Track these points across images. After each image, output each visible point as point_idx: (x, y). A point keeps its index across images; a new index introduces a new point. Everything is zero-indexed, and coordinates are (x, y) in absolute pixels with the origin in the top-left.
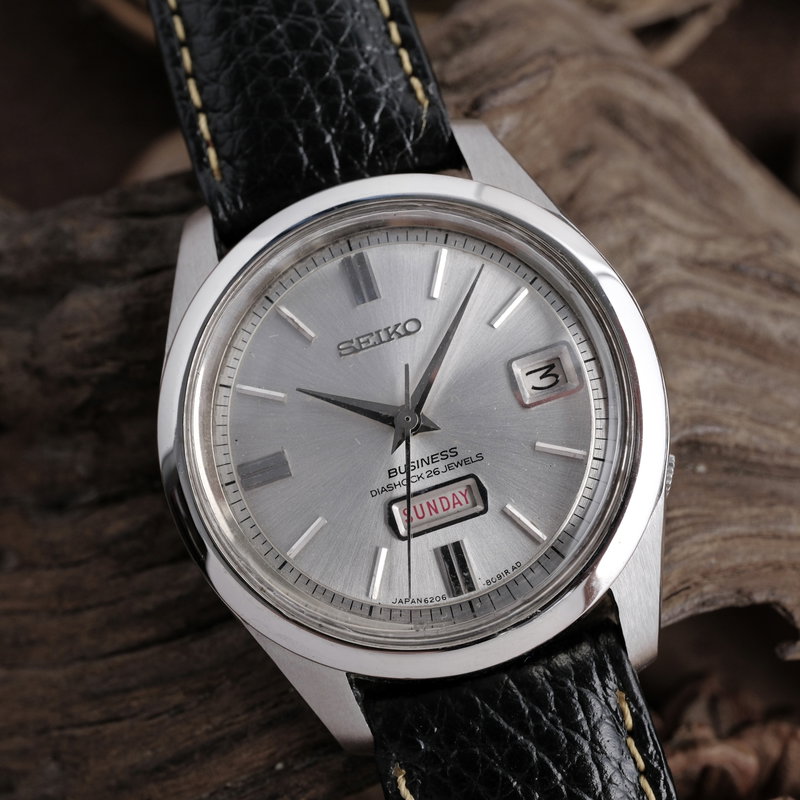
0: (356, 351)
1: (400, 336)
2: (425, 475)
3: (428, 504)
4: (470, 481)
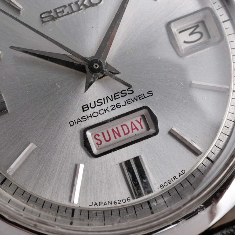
0: (54, 19)
2: (110, 109)
3: (113, 130)
4: (143, 112)
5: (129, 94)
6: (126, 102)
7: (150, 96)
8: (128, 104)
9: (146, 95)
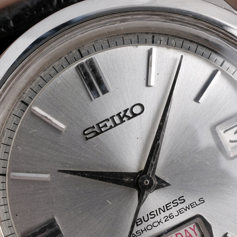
5: (180, 203)
6: (179, 211)
7: (201, 203)
8: (181, 213)
9: (198, 203)
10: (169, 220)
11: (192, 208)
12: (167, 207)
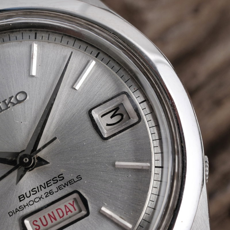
1: (14, 104)
2: (44, 196)
3: (49, 215)
4: (75, 195)
5: (60, 180)
6: (58, 188)
7: (79, 180)
8: (60, 190)
9: (76, 180)
10: (49, 196)
11: (71, 184)
12: (47, 184)
